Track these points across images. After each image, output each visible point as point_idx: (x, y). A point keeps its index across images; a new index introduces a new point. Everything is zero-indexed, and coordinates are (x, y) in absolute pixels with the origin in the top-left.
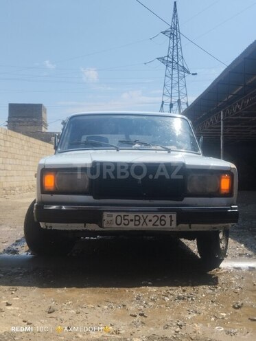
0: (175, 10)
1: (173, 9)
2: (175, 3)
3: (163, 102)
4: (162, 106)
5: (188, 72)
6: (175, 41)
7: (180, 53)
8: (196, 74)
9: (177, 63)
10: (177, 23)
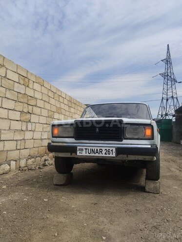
0: (168, 49)
1: (167, 48)
2: (168, 45)
3: (163, 98)
4: (162, 100)
5: (176, 82)
6: (169, 65)
7: (172, 71)
8: (181, 82)
9: (171, 77)
10: (170, 55)
